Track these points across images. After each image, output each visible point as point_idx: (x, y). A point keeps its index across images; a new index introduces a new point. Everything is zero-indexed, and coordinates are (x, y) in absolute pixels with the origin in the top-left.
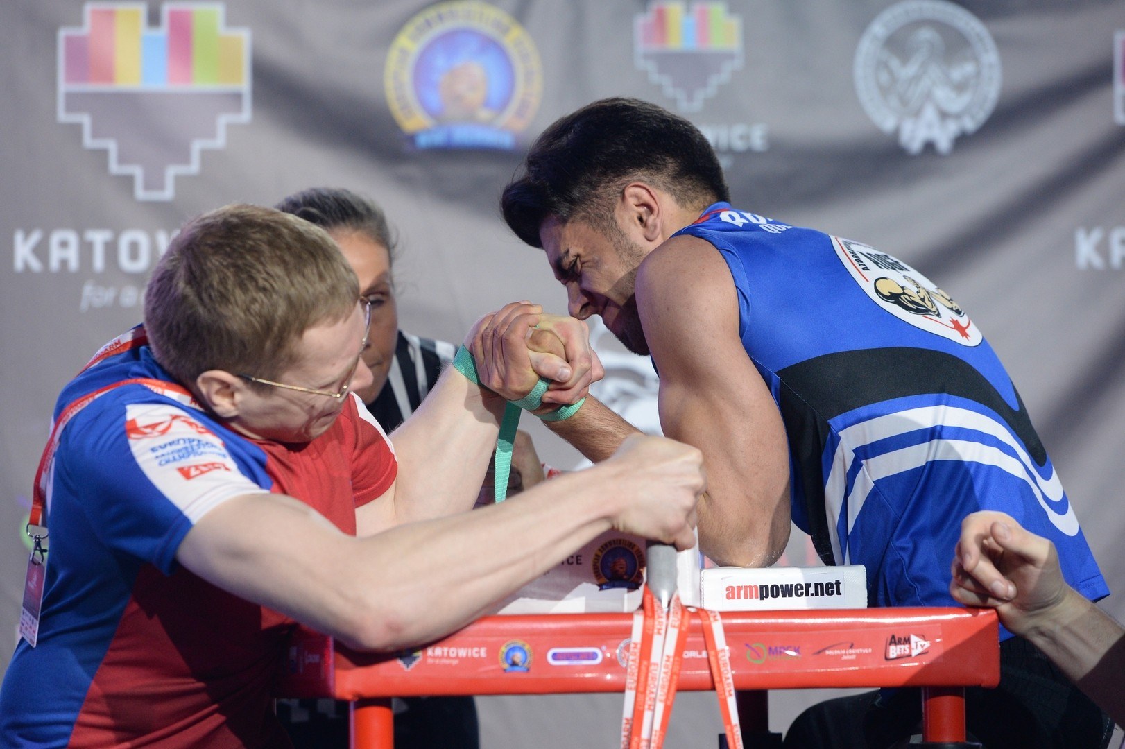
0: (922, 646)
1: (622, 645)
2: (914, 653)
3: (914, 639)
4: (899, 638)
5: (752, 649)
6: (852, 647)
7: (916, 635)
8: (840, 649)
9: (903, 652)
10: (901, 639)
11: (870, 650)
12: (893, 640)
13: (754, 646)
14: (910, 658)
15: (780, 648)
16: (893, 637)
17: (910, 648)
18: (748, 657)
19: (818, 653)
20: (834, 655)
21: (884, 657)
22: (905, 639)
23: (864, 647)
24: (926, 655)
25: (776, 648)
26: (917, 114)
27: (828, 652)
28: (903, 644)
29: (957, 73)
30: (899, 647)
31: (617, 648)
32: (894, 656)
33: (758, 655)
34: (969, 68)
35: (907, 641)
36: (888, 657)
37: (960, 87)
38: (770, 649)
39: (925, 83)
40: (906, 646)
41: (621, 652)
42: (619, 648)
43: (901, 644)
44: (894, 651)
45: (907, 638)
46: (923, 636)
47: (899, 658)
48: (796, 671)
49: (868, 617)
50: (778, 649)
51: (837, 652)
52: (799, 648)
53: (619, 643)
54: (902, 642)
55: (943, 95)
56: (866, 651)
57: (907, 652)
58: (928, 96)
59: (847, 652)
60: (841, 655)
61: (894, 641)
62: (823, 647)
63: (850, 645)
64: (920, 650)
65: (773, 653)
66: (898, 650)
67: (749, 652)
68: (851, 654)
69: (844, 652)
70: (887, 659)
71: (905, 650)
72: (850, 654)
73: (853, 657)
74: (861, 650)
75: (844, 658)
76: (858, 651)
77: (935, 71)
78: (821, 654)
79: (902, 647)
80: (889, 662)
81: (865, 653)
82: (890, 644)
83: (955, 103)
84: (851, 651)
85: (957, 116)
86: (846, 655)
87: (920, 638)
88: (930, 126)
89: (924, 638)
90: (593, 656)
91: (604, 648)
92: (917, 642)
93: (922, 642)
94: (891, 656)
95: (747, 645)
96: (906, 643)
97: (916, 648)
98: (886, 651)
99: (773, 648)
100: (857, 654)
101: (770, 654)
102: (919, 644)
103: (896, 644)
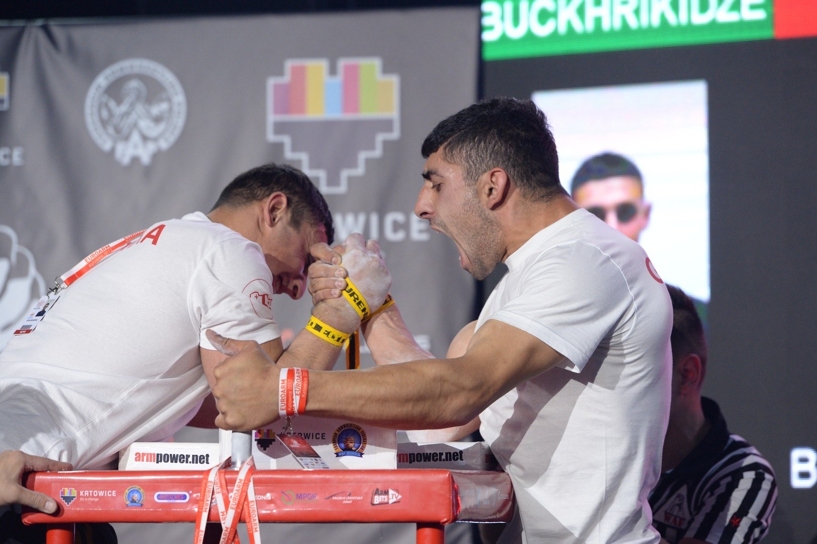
0: (396, 498)
2: (391, 501)
3: (391, 492)
4: (381, 491)
5: (286, 495)
6: (350, 495)
7: (393, 490)
8: (342, 497)
9: (383, 500)
11: (362, 498)
13: (287, 492)
14: (386, 505)
16: (377, 490)
17: (388, 498)
18: (283, 501)
19: (328, 498)
20: (339, 500)
21: (370, 503)
22: (385, 491)
23: (358, 496)
24: (398, 504)
25: (301, 495)
26: (127, 138)
27: (334, 498)
28: (384, 495)
29: (155, 110)
30: (381, 496)
31: (198, 492)
32: (378, 503)
34: (164, 106)
35: (386, 493)
36: (373, 503)
37: (157, 120)
39: (133, 117)
40: (386, 496)
43: (382, 495)
44: (377, 499)
45: (386, 491)
46: (398, 491)
47: (380, 504)
51: (340, 498)
54: (383, 493)
55: (145, 124)
56: (358, 498)
57: (386, 501)
58: (135, 125)
59: (347, 498)
60: (343, 500)
61: (377, 492)
62: (331, 495)
63: (349, 493)
64: (394, 500)
66: (380, 499)
67: (284, 497)
68: (349, 500)
69: (344, 498)
71: (384, 499)
73: (350, 502)
74: (356, 498)
75: (344, 502)
76: (353, 498)
77: (140, 108)
78: (331, 499)
79: (383, 497)
80: (374, 506)
81: (358, 500)
82: (375, 495)
83: (153, 130)
84: (349, 498)
85: (155, 140)
86: (346, 500)
88: (136, 146)
89: (397, 491)
90: (184, 497)
91: (190, 492)
92: (393, 495)
93: (397, 494)
94: (376, 502)
95: (282, 492)
96: (386, 494)
97: (392, 498)
98: (372, 499)
99: (299, 495)
100: (353, 500)
101: (297, 498)
102: (394, 496)
103: (379, 495)
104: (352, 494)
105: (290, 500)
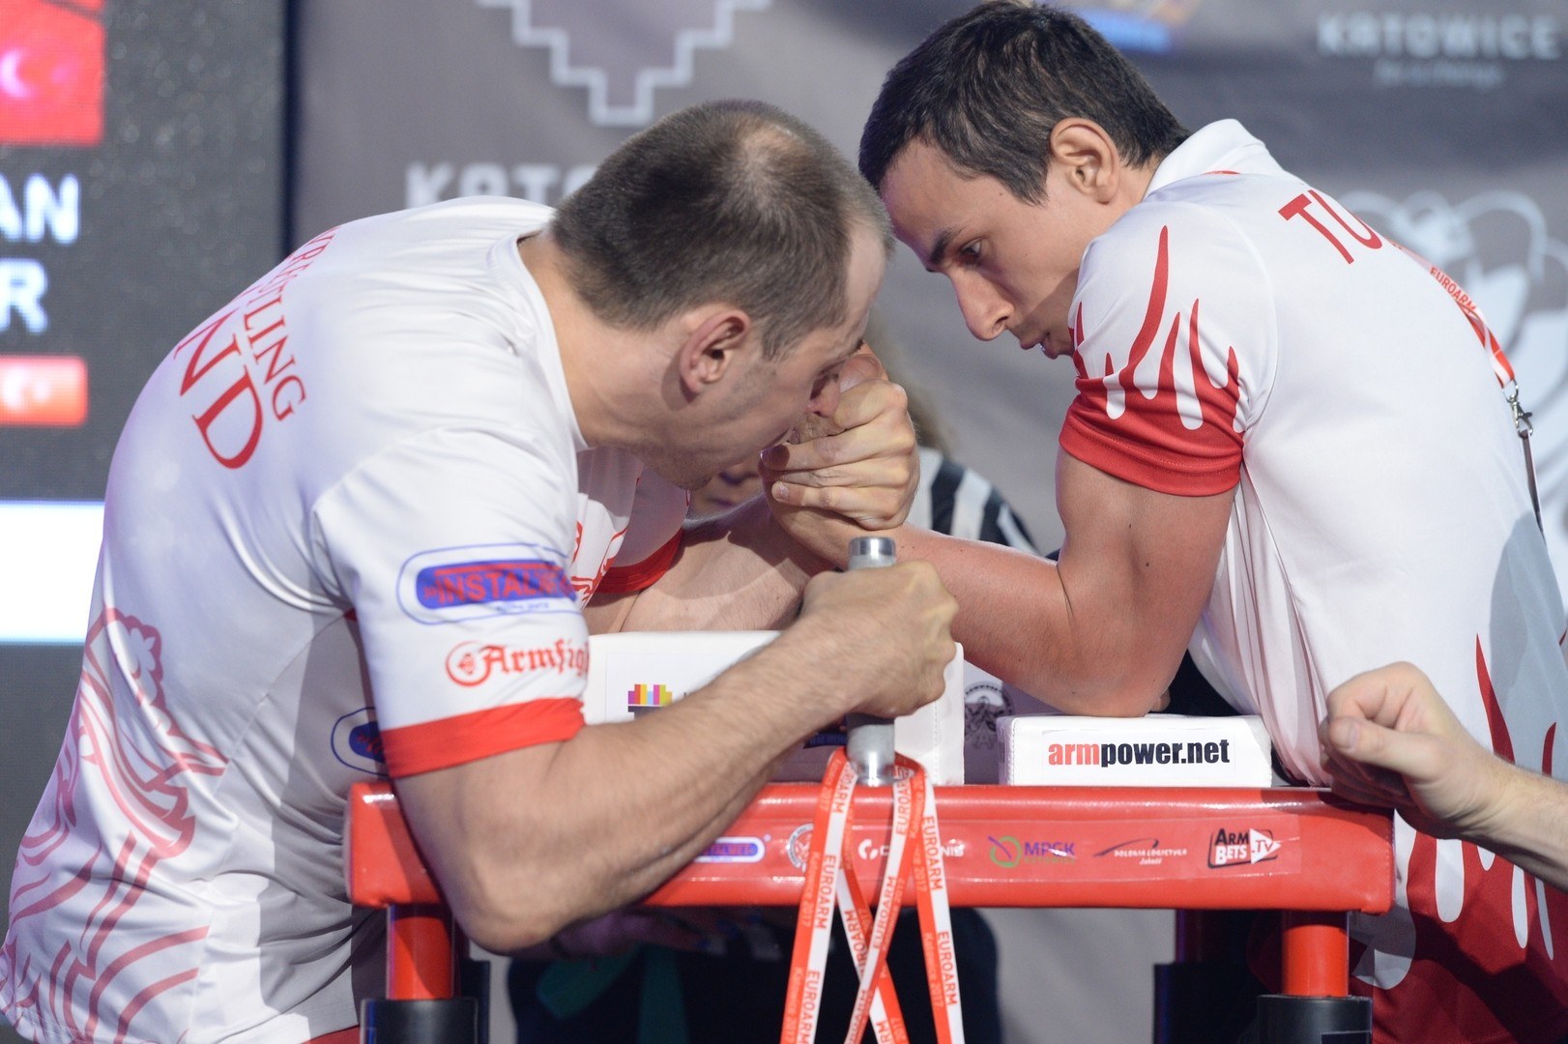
0: (1268, 849)
1: (795, 834)
2: (1255, 858)
3: (1255, 836)
4: (1230, 835)
5: (999, 845)
6: (1155, 846)
7: (1258, 830)
8: (1137, 850)
9: (1236, 856)
10: (1234, 835)
11: (1185, 852)
12: (1221, 838)
13: (1001, 840)
15: (1043, 844)
16: (1222, 832)
17: (1248, 850)
18: (993, 859)
19: (1103, 853)
20: (1128, 857)
21: (1206, 863)
22: (1240, 835)
23: (1174, 847)
24: (1274, 862)
25: (1037, 844)
27: (1117, 853)
28: (1238, 843)
30: (1230, 847)
31: (787, 838)
32: (1223, 862)
33: (1007, 853)
35: (1245, 839)
36: (1212, 863)
38: (1027, 845)
40: (1244, 846)
41: (794, 846)
42: (791, 838)
43: (1234, 843)
44: (1223, 854)
45: (1243, 835)
46: (1271, 833)
48: (1068, 881)
49: (1182, 800)
50: (1040, 847)
51: (1132, 853)
52: (1072, 845)
53: (792, 831)
54: (1236, 841)
56: (1178, 852)
57: (1243, 856)
59: (1148, 854)
60: (1139, 858)
61: (1223, 838)
62: (1110, 847)
63: (1154, 842)
64: (1264, 853)
65: (1032, 853)
66: (1230, 852)
67: (994, 849)
68: (1155, 857)
69: (1143, 853)
70: (1212, 866)
71: (1240, 853)
72: (1152, 858)
73: (1158, 861)
74: (1171, 851)
75: (1144, 862)
76: (1165, 852)
78: (1108, 855)
79: (1236, 847)
80: (1215, 870)
81: (1177, 855)
82: (1217, 843)
84: (1154, 852)
86: (1146, 857)
87: (1267, 836)
89: (1270, 834)
90: (751, 849)
91: (767, 838)
93: (1269, 841)
94: (1218, 862)
95: (991, 839)
96: (1243, 843)
97: (1259, 851)
98: (1211, 854)
99: (1032, 844)
100: (1163, 857)
101: (1026, 853)
102: (1262, 844)
103: (1226, 843)
104: (1161, 843)
105: (1009, 856)
